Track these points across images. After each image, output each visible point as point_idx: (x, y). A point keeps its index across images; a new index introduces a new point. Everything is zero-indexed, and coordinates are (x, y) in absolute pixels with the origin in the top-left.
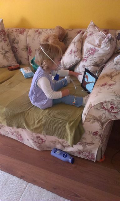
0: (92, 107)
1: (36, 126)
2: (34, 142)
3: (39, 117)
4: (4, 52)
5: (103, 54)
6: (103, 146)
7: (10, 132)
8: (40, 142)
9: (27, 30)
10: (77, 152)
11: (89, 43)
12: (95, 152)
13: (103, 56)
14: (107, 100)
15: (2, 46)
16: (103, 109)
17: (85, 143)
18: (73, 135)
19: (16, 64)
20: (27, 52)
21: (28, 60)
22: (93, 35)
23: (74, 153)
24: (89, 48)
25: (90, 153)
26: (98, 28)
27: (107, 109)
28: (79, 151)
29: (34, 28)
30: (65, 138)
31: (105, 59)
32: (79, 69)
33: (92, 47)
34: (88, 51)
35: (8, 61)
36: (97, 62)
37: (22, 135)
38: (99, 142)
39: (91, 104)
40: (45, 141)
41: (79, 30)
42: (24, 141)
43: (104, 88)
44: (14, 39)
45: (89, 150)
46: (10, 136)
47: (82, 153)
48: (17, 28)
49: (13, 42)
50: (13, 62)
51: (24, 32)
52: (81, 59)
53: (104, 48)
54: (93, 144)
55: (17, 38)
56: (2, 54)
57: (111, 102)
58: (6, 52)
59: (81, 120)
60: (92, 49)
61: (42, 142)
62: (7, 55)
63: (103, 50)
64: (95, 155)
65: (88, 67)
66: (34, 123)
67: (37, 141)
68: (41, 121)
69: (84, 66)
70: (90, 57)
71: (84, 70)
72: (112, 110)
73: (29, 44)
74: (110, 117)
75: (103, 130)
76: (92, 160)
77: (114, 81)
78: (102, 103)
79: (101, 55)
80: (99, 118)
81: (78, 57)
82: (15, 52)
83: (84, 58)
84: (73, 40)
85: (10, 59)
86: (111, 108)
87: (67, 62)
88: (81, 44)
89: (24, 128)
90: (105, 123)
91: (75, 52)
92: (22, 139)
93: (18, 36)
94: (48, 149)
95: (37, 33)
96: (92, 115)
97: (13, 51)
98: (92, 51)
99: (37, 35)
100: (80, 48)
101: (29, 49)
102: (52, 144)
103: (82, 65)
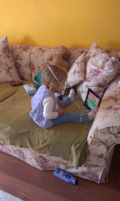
0: (98, 131)
1: (41, 146)
2: (37, 161)
3: (44, 137)
4: (7, 68)
5: (107, 76)
6: (107, 169)
7: (12, 150)
8: (43, 162)
9: (30, 47)
10: (81, 173)
11: (92, 64)
12: (100, 175)
13: (106, 78)
14: (114, 125)
15: (6, 62)
16: (109, 133)
17: (90, 165)
18: (78, 157)
19: (19, 80)
20: (30, 68)
21: (31, 76)
22: (96, 56)
23: (78, 174)
24: (93, 69)
25: (94, 175)
26: (101, 49)
27: (114, 134)
28: (82, 172)
29: (38, 46)
30: (70, 160)
31: (108, 80)
32: (82, 88)
33: (96, 68)
34: (92, 72)
35: (11, 77)
36: (100, 83)
37: (24, 154)
38: (104, 165)
39: (98, 128)
40: (48, 161)
41: (81, 50)
42: (26, 160)
43: (110, 112)
44: (18, 56)
45: (93, 172)
46: (12, 153)
47: (86, 174)
48: (20, 45)
49: (16, 59)
50: (16, 78)
51: (27, 49)
52: (85, 79)
53: (108, 70)
54: (98, 166)
55: (21, 55)
56: (5, 70)
57: (118, 127)
58: (10, 68)
59: (87, 143)
60: (95, 71)
61: (46, 161)
62: (11, 71)
63: (107, 73)
64: (100, 177)
65: (92, 88)
66: (39, 143)
67: (40, 161)
68: (46, 141)
69: (87, 86)
70: (94, 78)
71: (87, 90)
72: (118, 135)
73: (32, 61)
74: (116, 141)
75: (109, 153)
76: (96, 182)
77: (119, 105)
78: (109, 128)
79: (105, 77)
80: (105, 142)
81: (81, 77)
82: (18, 68)
83: (87, 79)
84: (77, 60)
85: (13, 75)
86: (117, 133)
87: (71, 81)
88: (84, 64)
89: (27, 147)
90: (111, 146)
91: (78, 72)
92: (24, 157)
93: (22, 53)
94: (51, 169)
95: (41, 51)
96: (98, 139)
97: (16, 67)
98: (96, 73)
99: (41, 53)
100: (83, 69)
101: (32, 66)
102: (55, 164)
103: (86, 85)
